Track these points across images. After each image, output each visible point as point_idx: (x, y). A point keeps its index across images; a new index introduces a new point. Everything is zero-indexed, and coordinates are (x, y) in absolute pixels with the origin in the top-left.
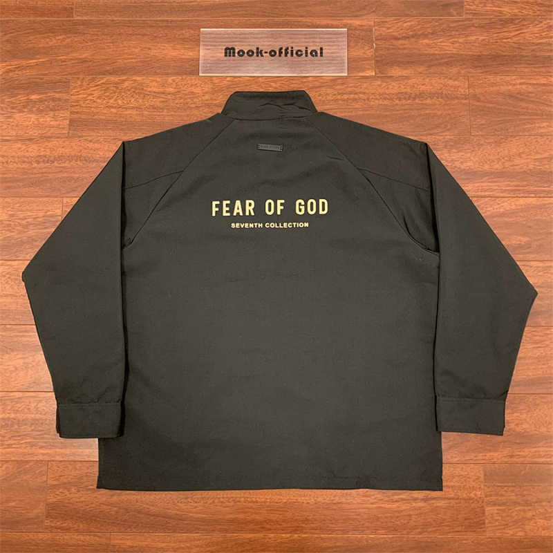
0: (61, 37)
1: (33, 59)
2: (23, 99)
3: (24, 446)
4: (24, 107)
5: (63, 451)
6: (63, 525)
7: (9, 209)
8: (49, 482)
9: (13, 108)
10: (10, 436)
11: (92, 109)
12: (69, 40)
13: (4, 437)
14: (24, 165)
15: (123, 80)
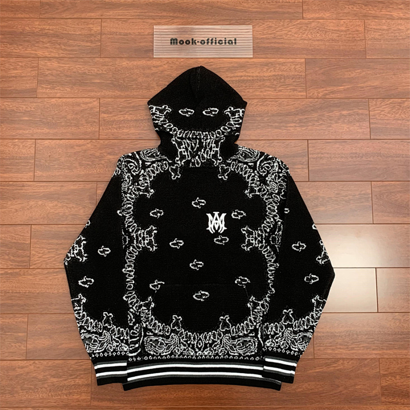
0: (359, 71)
1: (341, 86)
2: (338, 114)
3: (362, 348)
4: (339, 119)
5: (388, 352)
6: (394, 400)
7: (335, 189)
8: (381, 372)
9: (331, 120)
10: (352, 342)
11: (385, 121)
12: (364, 73)
13: (348, 343)
14: (343, 160)
15: (404, 101)
